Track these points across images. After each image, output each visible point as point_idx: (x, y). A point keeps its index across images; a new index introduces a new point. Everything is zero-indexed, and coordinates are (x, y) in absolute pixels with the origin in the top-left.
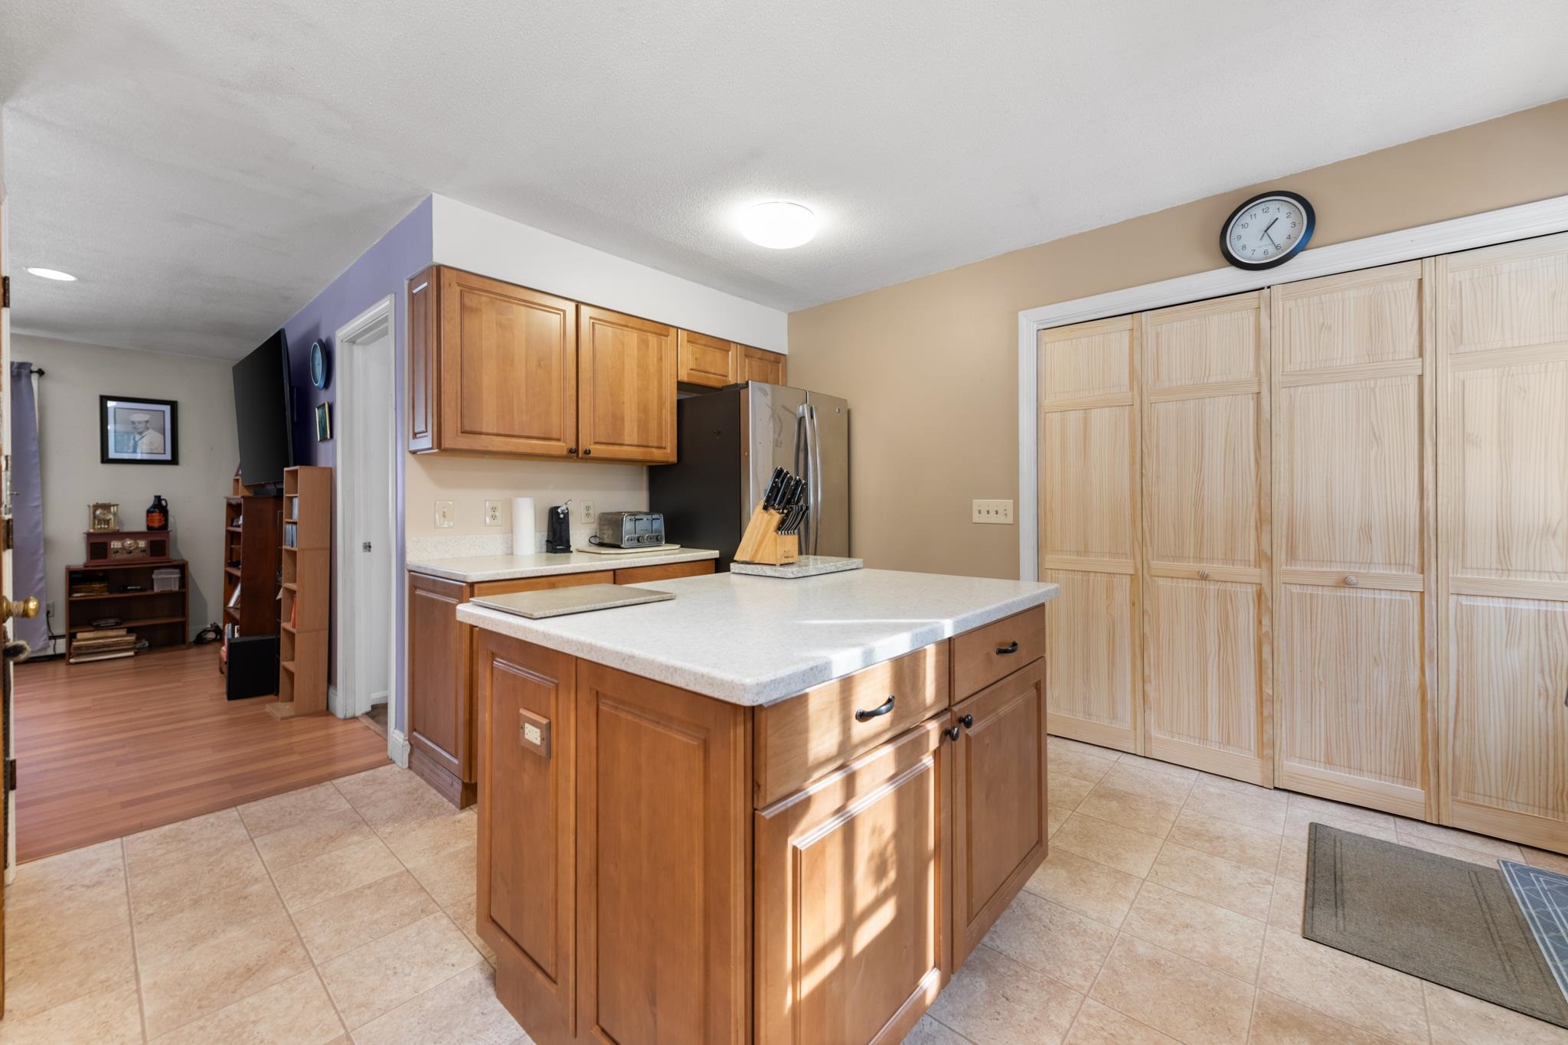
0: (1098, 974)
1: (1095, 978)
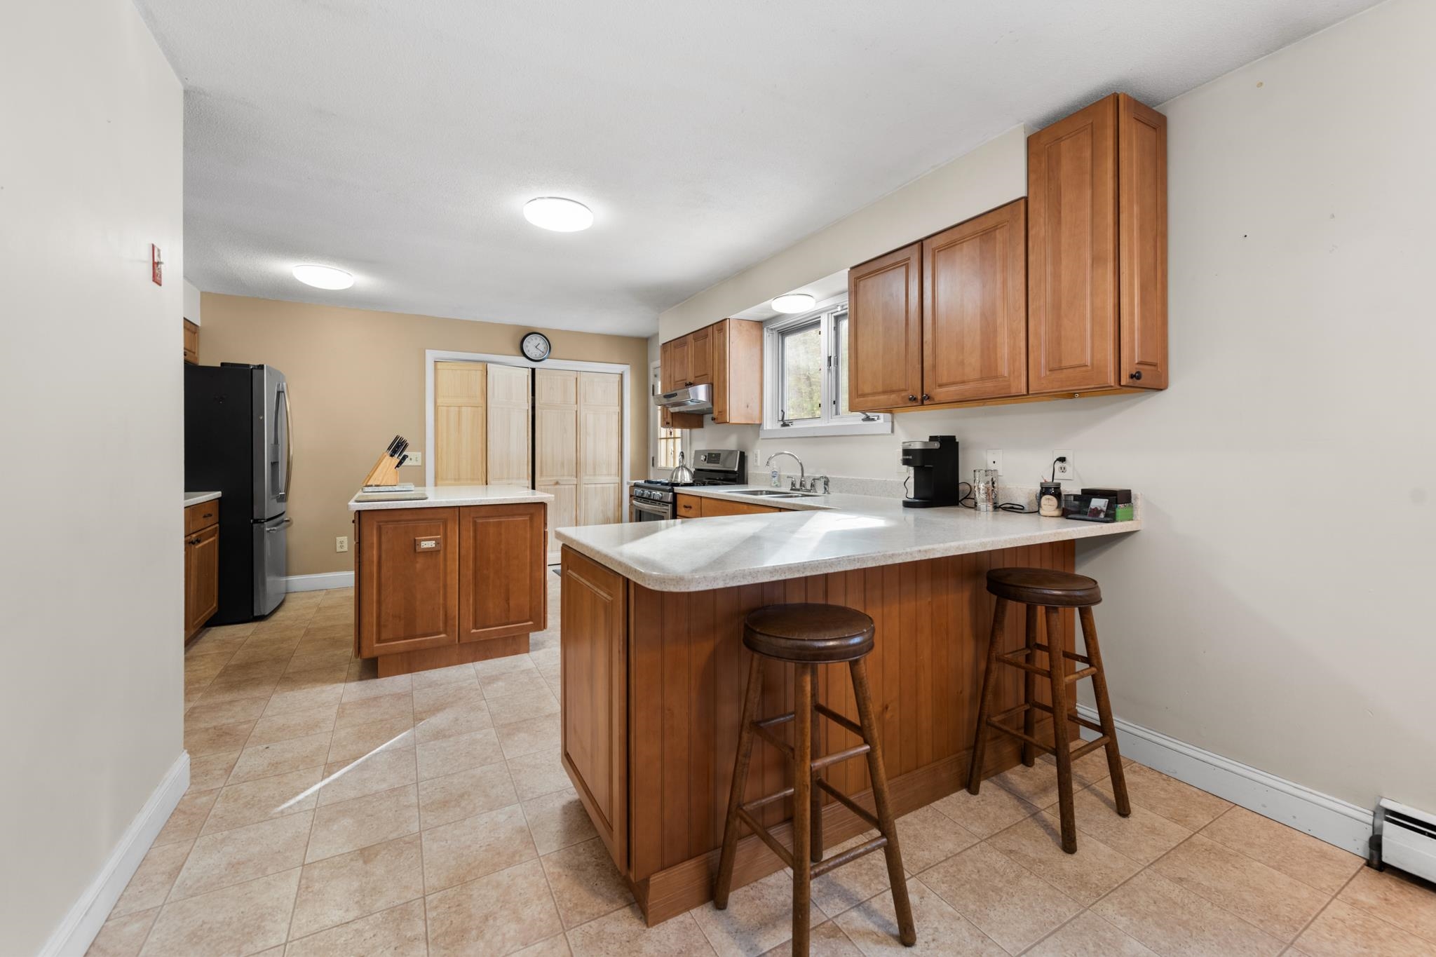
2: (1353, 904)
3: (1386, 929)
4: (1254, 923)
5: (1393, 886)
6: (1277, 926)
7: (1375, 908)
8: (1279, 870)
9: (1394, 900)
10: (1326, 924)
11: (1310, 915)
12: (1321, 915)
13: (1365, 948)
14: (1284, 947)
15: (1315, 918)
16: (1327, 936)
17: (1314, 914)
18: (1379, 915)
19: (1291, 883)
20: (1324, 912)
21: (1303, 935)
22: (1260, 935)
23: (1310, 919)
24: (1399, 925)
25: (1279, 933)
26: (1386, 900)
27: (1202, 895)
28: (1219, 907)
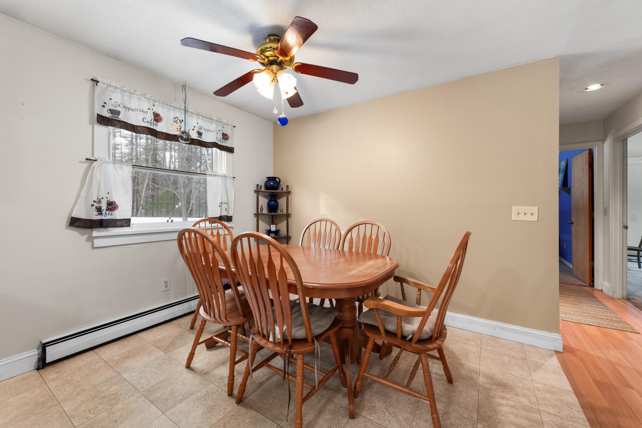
2: (53, 380)
3: (68, 377)
4: (42, 410)
5: (53, 368)
6: (48, 404)
7: (58, 376)
8: (20, 394)
9: (58, 371)
10: (56, 391)
11: (50, 393)
12: (52, 391)
13: (72, 385)
14: (58, 405)
15: (52, 392)
16: (62, 392)
17: (50, 392)
18: (62, 376)
19: (30, 393)
20: (51, 389)
21: (57, 398)
22: (48, 410)
23: (51, 394)
24: (69, 374)
25: (51, 404)
26: (57, 372)
27: (13, 423)
28: (24, 419)
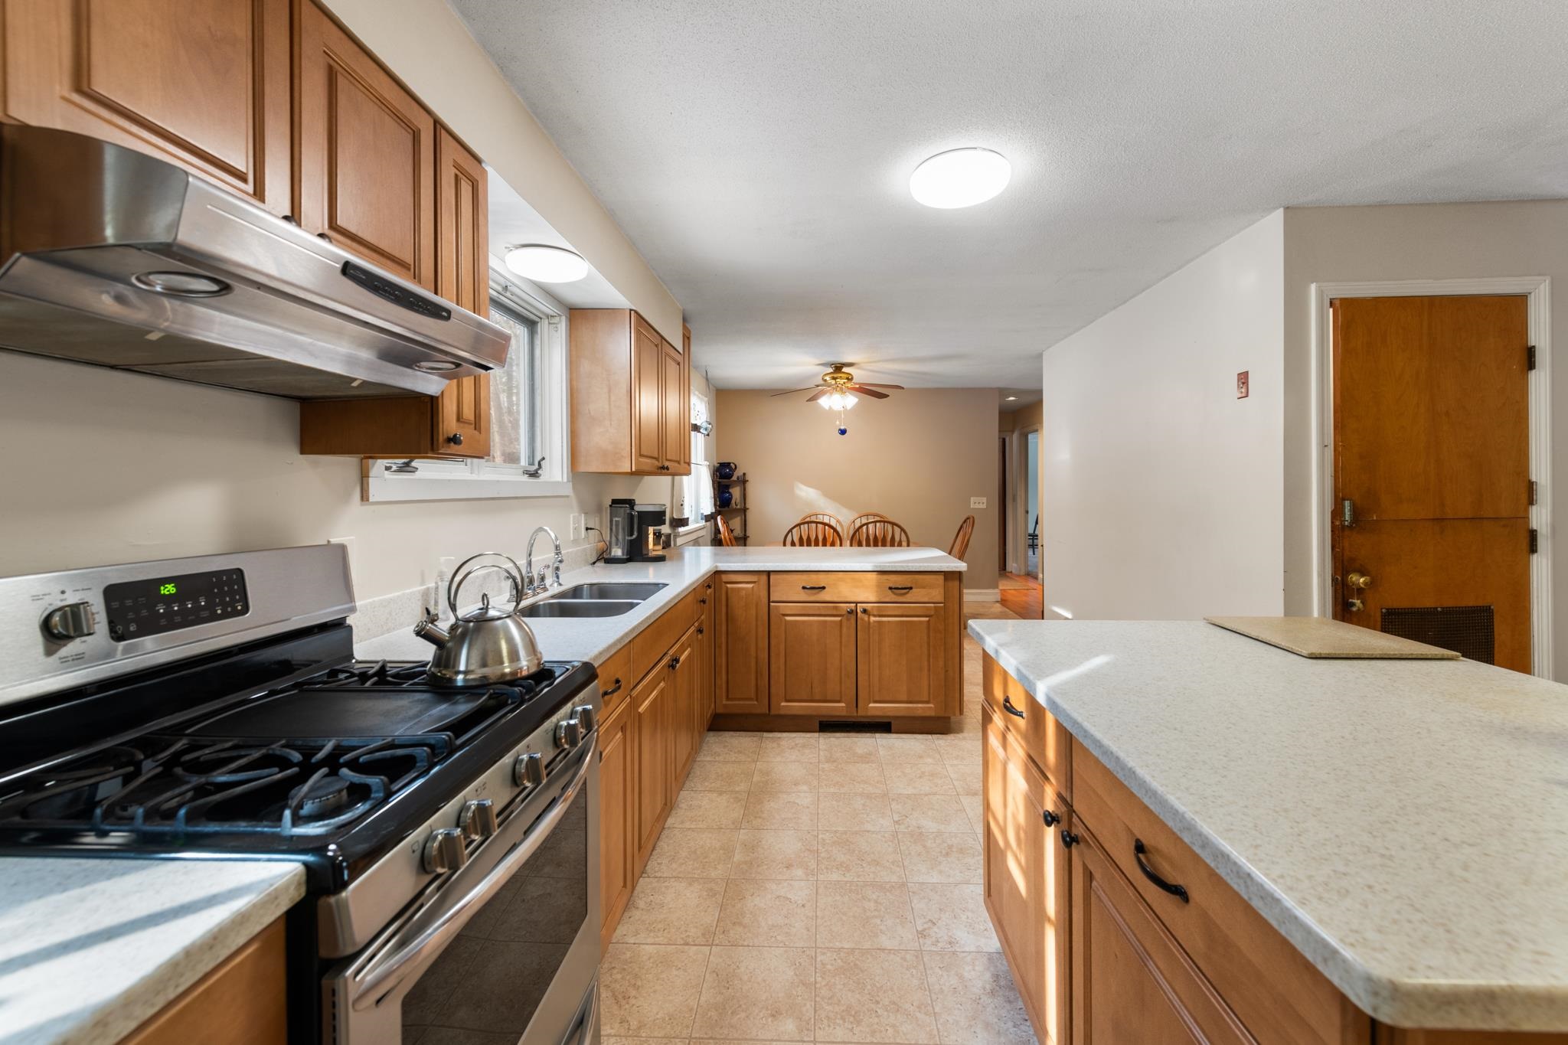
0: (816, 972)
1: (816, 968)
